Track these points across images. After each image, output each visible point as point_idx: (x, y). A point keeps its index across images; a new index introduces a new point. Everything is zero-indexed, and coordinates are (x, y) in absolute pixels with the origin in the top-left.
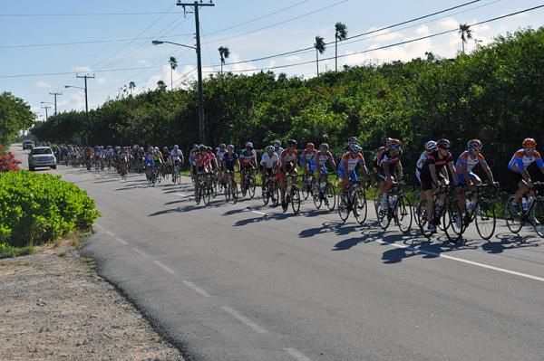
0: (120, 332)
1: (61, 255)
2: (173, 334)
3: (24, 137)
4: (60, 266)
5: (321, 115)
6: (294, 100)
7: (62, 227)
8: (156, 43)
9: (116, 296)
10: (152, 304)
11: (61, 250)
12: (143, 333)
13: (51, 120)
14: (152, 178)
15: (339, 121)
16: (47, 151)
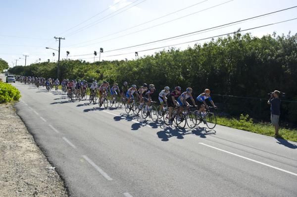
0: (17, 130)
1: (7, 107)
2: (32, 132)
3: (6, 72)
4: (6, 110)
5: (93, 73)
6: (86, 68)
7: (9, 99)
8: (47, 48)
9: (20, 120)
10: (29, 123)
11: (7, 106)
12: (24, 131)
13: (15, 67)
14: (48, 89)
15: (97, 76)
16: (13, 77)
